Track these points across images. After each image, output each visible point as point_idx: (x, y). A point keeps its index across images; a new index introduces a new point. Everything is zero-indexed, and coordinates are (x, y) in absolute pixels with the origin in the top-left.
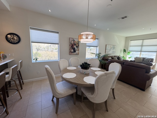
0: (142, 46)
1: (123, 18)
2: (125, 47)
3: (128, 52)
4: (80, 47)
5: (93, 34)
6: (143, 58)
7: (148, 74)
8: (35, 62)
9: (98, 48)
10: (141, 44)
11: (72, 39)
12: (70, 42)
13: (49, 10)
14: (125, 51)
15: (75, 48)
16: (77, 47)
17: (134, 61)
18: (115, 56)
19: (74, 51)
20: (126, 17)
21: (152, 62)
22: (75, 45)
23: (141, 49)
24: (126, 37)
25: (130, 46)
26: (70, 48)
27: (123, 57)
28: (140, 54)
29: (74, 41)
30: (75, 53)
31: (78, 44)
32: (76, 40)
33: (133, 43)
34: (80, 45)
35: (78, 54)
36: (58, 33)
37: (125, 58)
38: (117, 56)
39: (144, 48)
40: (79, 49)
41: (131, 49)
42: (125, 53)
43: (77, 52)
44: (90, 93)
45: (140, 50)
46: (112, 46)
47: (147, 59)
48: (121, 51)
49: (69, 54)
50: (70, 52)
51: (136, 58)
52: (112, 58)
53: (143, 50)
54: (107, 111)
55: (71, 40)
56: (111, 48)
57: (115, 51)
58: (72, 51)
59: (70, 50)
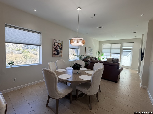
0: (111, 49)
1: (100, 27)
2: (99, 49)
3: (102, 54)
4: (63, 49)
5: (83, 39)
6: (112, 58)
7: (118, 70)
8: (10, 67)
9: (79, 50)
11: (56, 41)
12: (54, 44)
13: (34, 10)
14: (99, 53)
15: (58, 50)
16: (61, 49)
18: (93, 58)
19: (57, 53)
20: (102, 27)
21: (118, 61)
22: (59, 47)
23: (111, 51)
24: (100, 41)
25: (103, 49)
26: (53, 50)
27: (99, 58)
28: (110, 56)
29: (57, 43)
30: (58, 55)
31: (62, 46)
32: (60, 42)
33: (105, 46)
34: (63, 47)
35: (61, 56)
36: (40, 33)
37: (100, 59)
38: (94, 58)
39: (113, 51)
40: (62, 52)
41: (104, 51)
42: (99, 54)
43: (60, 54)
44: (86, 89)
45: (110, 52)
46: (90, 49)
47: (115, 59)
48: (97, 53)
49: (53, 57)
50: (53, 54)
51: (108, 59)
52: (91, 59)
54: (98, 101)
55: (54, 42)
56: (89, 51)
57: (92, 53)
58: (56, 53)
59: (53, 52)
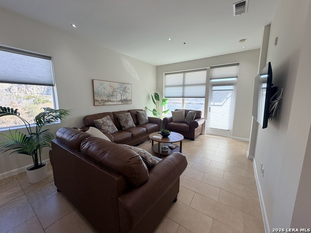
0: (184, 85)
3: (163, 100)
6: (186, 111)
10: (181, 83)
14: (156, 97)
17: (171, 120)
23: (183, 93)
24: (156, 66)
25: (166, 87)
28: (183, 103)
33: (171, 79)
39: (188, 91)
41: (168, 92)
42: (157, 101)
45: (181, 95)
46: (116, 85)
47: (190, 113)
48: (149, 97)
51: (176, 113)
53: (186, 95)
56: (114, 91)
57: (129, 99)
